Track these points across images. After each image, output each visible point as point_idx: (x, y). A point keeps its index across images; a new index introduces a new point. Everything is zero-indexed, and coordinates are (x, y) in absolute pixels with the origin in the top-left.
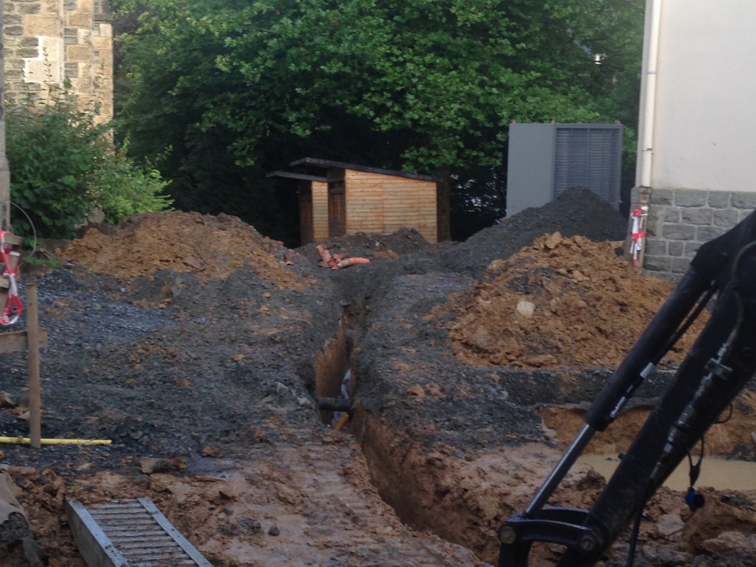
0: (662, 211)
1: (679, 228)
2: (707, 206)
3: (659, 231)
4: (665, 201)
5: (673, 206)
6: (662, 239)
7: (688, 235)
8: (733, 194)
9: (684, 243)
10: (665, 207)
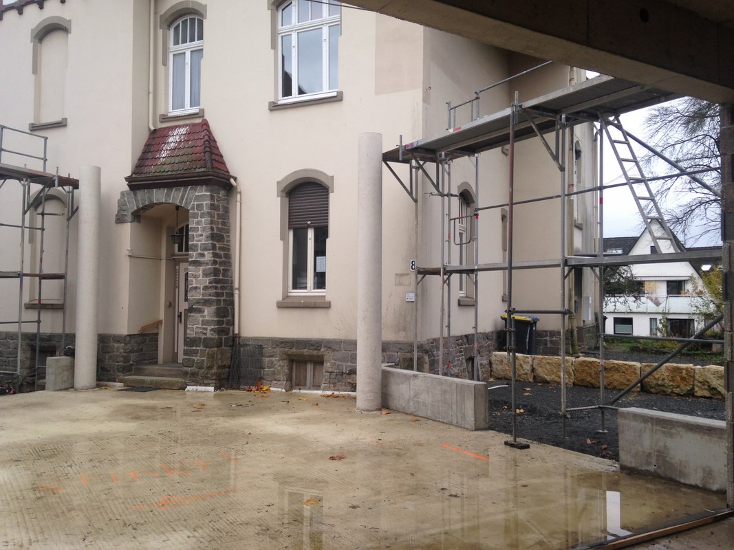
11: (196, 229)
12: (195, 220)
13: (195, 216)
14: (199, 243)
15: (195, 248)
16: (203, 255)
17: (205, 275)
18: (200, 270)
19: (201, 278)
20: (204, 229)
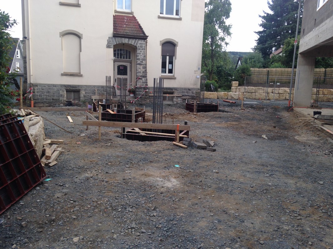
0: (36, 88)
1: (41, 91)
2: (47, 87)
3: (36, 92)
4: (37, 86)
5: (39, 87)
6: (37, 94)
7: (43, 93)
8: (53, 84)
9: (43, 94)
10: (36, 87)
11: (140, 54)
12: (139, 51)
13: (139, 49)
14: (141, 58)
15: (139, 59)
16: (142, 62)
17: (143, 68)
18: (141, 67)
19: (142, 69)
20: (143, 54)
